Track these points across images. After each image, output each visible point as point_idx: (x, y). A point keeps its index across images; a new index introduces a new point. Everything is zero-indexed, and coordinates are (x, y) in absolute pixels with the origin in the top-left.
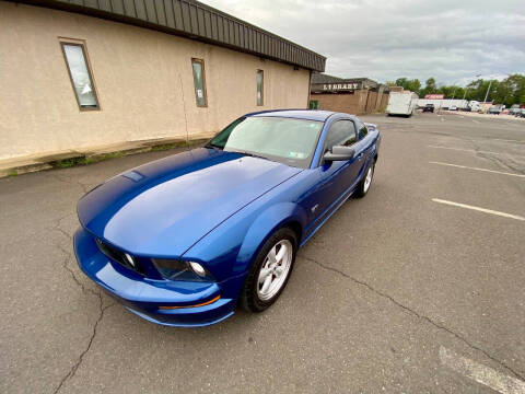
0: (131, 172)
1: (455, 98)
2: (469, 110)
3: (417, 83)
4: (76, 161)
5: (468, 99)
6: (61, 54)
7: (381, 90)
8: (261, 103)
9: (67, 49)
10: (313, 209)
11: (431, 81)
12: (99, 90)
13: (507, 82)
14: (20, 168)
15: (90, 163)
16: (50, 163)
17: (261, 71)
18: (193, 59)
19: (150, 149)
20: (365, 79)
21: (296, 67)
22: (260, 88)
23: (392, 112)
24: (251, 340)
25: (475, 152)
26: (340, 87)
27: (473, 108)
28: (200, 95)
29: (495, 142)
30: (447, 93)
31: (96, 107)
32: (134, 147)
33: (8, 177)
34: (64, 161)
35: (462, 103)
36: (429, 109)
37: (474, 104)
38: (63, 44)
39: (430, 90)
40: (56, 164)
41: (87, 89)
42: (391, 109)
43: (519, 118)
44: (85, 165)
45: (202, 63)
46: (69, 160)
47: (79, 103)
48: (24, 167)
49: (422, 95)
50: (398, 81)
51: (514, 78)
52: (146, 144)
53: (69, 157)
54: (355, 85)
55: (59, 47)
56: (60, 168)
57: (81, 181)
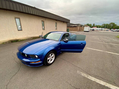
0: (27, 43)
1: (99, 28)
2: (102, 30)
3: (91, 25)
4: (17, 41)
5: (102, 28)
6: (15, 20)
7: (83, 26)
8: (56, 29)
9: (16, 19)
10: (59, 49)
11: (94, 24)
12: (22, 27)
13: (110, 24)
14: (5, 42)
15: (19, 41)
16: (11, 41)
17: (56, 23)
18: (42, 21)
19: (32, 38)
20: (79, 24)
21: (64, 22)
22: (56, 26)
23: (85, 31)
24: (46, 70)
25: (99, 39)
26: (74, 26)
27: (103, 30)
28: (43, 27)
29: (104, 37)
30: (97, 27)
31: (21, 30)
32: (29, 38)
33: (2, 44)
34: (14, 41)
35: (101, 29)
36: (93, 30)
37: (103, 29)
38: (15, 18)
39: (94, 26)
40: (12, 41)
41: (20, 27)
42: (85, 30)
43: (112, 32)
44: (18, 42)
45: (44, 21)
46: (15, 41)
47: (18, 29)
48: (6, 42)
49: (92, 27)
50: (87, 24)
51: (112, 23)
52: (32, 37)
53: (15, 40)
54: (77, 25)
55: (14, 19)
56: (13, 42)
57: (17, 45)
